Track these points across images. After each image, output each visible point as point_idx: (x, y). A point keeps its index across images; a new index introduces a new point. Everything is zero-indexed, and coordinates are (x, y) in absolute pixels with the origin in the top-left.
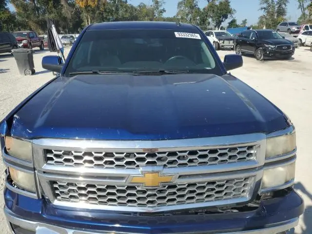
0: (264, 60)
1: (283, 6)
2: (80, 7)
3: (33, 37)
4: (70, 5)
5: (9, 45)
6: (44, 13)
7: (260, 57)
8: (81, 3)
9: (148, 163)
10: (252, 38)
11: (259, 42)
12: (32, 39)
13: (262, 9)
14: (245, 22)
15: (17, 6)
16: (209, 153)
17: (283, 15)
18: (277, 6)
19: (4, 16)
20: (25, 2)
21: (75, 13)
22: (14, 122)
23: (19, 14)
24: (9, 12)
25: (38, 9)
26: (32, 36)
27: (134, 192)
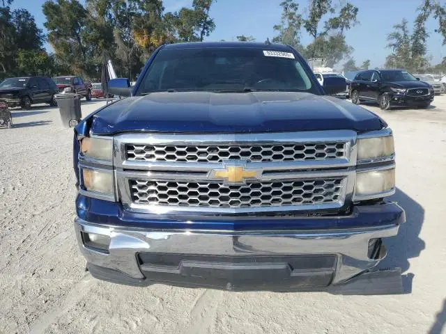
0: (392, 109)
1: (421, 41)
2: (140, 47)
3: (78, 84)
4: (126, 43)
5: (47, 94)
6: (92, 54)
7: (386, 106)
8: (140, 41)
9: (232, 157)
10: (374, 80)
11: (383, 85)
12: (76, 86)
13: (390, 45)
14: (367, 63)
15: (57, 47)
16: (295, 149)
17: (421, 54)
18: (411, 42)
19: (39, 59)
20: (68, 41)
21: (133, 55)
22: (94, 121)
23: (59, 57)
24: (46, 54)
25: (84, 50)
26: (77, 81)
27: (216, 191)
